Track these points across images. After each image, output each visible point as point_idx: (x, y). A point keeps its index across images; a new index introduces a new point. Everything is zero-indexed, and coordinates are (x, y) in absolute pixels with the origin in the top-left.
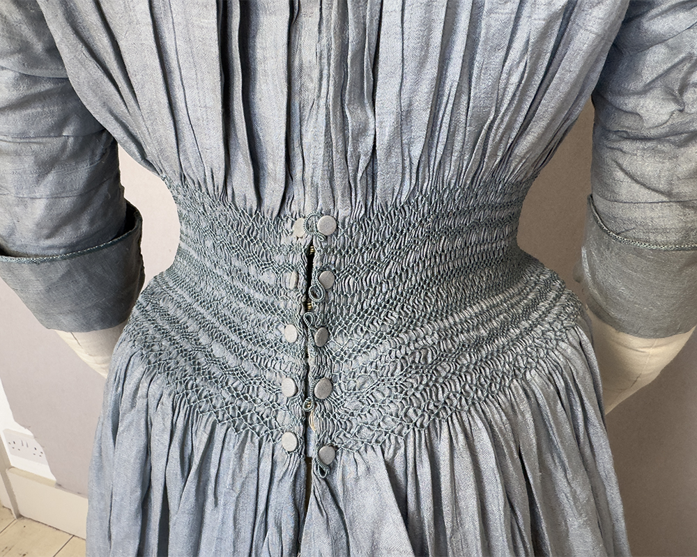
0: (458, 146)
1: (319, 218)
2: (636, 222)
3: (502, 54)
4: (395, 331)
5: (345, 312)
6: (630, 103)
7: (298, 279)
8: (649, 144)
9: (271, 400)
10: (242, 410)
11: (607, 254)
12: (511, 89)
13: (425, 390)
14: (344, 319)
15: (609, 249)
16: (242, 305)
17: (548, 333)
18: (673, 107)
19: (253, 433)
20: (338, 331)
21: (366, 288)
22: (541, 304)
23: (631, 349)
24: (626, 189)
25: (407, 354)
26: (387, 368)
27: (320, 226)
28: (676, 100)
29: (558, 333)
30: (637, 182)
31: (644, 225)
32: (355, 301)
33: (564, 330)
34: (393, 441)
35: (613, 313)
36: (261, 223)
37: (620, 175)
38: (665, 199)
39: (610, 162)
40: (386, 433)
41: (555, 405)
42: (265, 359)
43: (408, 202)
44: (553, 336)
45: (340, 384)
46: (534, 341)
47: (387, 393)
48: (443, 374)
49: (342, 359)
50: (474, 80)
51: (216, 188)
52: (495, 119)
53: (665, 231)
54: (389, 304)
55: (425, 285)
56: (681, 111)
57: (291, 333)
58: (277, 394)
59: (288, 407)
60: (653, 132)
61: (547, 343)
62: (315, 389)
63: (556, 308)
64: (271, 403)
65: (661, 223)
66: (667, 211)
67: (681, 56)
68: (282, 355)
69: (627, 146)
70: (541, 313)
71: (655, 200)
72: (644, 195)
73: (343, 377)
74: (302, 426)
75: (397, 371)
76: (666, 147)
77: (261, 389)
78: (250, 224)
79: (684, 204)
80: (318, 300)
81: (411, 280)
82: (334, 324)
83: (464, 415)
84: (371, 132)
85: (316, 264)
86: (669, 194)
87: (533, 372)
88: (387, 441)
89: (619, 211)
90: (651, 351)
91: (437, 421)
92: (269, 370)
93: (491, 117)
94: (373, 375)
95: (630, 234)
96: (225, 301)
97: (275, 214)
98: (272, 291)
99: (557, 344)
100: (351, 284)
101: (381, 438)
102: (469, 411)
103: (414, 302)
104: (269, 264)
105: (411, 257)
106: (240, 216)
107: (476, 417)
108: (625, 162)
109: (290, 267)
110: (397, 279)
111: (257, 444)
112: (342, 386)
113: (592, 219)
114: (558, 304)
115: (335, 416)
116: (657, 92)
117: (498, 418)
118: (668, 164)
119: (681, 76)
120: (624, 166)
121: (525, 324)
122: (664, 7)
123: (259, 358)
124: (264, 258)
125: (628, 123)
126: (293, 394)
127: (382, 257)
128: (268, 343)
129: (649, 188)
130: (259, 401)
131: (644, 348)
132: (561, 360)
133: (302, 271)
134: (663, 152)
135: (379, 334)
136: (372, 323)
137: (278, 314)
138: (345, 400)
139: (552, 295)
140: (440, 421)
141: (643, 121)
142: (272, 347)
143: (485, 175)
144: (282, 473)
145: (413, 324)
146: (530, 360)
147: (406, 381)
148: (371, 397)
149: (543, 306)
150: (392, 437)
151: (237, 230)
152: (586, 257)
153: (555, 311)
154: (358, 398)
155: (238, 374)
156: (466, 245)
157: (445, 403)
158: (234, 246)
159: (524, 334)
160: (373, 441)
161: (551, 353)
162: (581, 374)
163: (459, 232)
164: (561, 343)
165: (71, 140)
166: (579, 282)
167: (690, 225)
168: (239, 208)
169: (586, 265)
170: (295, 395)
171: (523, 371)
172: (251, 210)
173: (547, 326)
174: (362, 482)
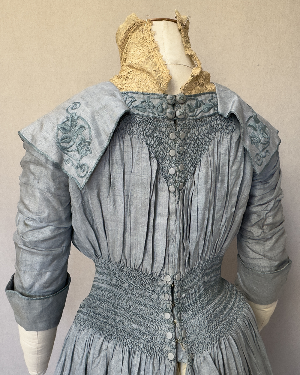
0: (210, 249)
1: (176, 275)
2: (256, 265)
3: (220, 223)
4: (201, 309)
5: (184, 305)
6: (249, 229)
7: (169, 296)
8: (256, 241)
9: (162, 341)
10: (151, 346)
11: (248, 275)
12: (222, 232)
13: (214, 327)
14: (184, 308)
15: (248, 274)
16: (142, 307)
17: (239, 306)
18: (261, 231)
19: (156, 355)
20: (183, 312)
21: (189, 296)
22: (233, 296)
23: (260, 310)
24: (251, 254)
25: (207, 316)
26: (203, 322)
27: (177, 278)
28: (262, 229)
29: (242, 306)
30: (254, 252)
31: (258, 266)
32: (186, 301)
33: (243, 304)
34: (210, 346)
35: (253, 297)
36: (151, 277)
37: (249, 250)
38: (263, 257)
39: (245, 245)
40: (207, 344)
41: (247, 330)
42: (157, 327)
43: (198, 267)
44: (241, 307)
45: (188, 331)
46: (236, 309)
47: (204, 331)
48: (218, 322)
49: (187, 322)
50: (213, 230)
51: (135, 266)
52: (219, 240)
53: (264, 267)
54: (196, 301)
55: (203, 293)
56: (263, 232)
57: (168, 316)
58: (164, 339)
59: (169, 343)
60: (257, 238)
61: (240, 309)
62: (182, 334)
63: (238, 297)
64: (163, 342)
65: (263, 265)
66: (264, 261)
67: (261, 218)
68: (164, 324)
69: (250, 241)
70: (234, 299)
71: (260, 258)
72: (257, 256)
73: (188, 328)
74: (175, 350)
75: (206, 322)
76: (261, 242)
77: (158, 338)
78: (147, 278)
79: (269, 259)
80: (177, 303)
81: (199, 292)
82: (182, 310)
83: (226, 335)
84: (189, 248)
85: (175, 290)
86: (264, 256)
87: (239, 319)
88: (208, 347)
89: (250, 261)
90: (267, 310)
91: (220, 338)
92: (160, 330)
93: (218, 240)
94: (199, 325)
95: (254, 269)
96: (133, 307)
97: (158, 275)
98: (157, 301)
99: (243, 309)
100: (185, 296)
101: (206, 346)
102: (227, 333)
103: (202, 299)
104: (154, 292)
105: (199, 284)
106: (144, 275)
107: (229, 335)
108: (250, 246)
109: (164, 292)
110: (196, 292)
111: (158, 359)
112: (189, 331)
113: (241, 263)
114: (238, 295)
115: (189, 342)
116: (256, 226)
117: (234, 335)
118: (262, 247)
119: (262, 223)
120: (250, 247)
121: (231, 303)
122: (255, 205)
123: (155, 326)
124: (152, 289)
125: (249, 234)
126: (171, 338)
127: (192, 285)
128: (157, 320)
129: (258, 254)
130: (158, 342)
131: (264, 309)
132: (245, 314)
133: (170, 293)
134: (260, 243)
135: (197, 311)
136: (193, 308)
137: (160, 310)
138: (191, 336)
139: (235, 292)
140: (221, 337)
141: (254, 235)
142: (159, 322)
143: (216, 256)
144: (169, 370)
145: (205, 307)
146: (237, 315)
147: (209, 325)
148: (199, 333)
149: (234, 296)
150: (210, 345)
151: (141, 280)
152: (239, 276)
153: (238, 298)
154: (195, 334)
155: (147, 333)
156: (211, 278)
157: (221, 331)
158: (139, 286)
159: (232, 307)
160: (204, 348)
161: (242, 312)
162: (252, 319)
163: (209, 274)
164: (244, 309)
165: (64, 248)
166: (238, 286)
167: (271, 265)
168: (143, 273)
169: (240, 279)
170: (172, 338)
171: (236, 319)
172: (148, 273)
173: (238, 303)
174: (203, 364)
